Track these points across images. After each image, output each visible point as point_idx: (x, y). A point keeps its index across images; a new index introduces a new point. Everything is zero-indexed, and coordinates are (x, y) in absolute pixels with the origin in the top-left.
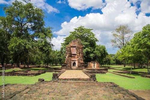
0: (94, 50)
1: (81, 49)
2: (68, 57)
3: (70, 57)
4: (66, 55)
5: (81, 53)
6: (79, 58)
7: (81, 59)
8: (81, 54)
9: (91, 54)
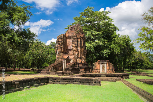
0: (110, 44)
1: (79, 40)
2: (58, 54)
3: (62, 54)
4: (57, 51)
5: (79, 46)
6: (76, 54)
7: (79, 57)
8: (79, 48)
9: (105, 50)
